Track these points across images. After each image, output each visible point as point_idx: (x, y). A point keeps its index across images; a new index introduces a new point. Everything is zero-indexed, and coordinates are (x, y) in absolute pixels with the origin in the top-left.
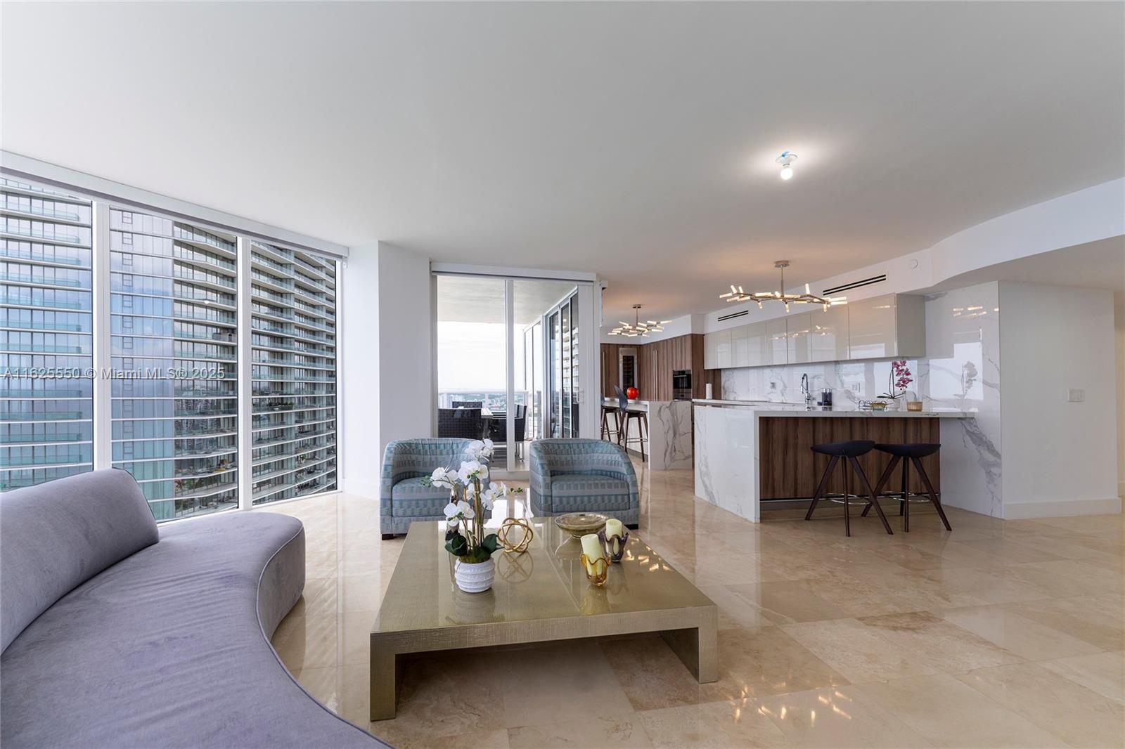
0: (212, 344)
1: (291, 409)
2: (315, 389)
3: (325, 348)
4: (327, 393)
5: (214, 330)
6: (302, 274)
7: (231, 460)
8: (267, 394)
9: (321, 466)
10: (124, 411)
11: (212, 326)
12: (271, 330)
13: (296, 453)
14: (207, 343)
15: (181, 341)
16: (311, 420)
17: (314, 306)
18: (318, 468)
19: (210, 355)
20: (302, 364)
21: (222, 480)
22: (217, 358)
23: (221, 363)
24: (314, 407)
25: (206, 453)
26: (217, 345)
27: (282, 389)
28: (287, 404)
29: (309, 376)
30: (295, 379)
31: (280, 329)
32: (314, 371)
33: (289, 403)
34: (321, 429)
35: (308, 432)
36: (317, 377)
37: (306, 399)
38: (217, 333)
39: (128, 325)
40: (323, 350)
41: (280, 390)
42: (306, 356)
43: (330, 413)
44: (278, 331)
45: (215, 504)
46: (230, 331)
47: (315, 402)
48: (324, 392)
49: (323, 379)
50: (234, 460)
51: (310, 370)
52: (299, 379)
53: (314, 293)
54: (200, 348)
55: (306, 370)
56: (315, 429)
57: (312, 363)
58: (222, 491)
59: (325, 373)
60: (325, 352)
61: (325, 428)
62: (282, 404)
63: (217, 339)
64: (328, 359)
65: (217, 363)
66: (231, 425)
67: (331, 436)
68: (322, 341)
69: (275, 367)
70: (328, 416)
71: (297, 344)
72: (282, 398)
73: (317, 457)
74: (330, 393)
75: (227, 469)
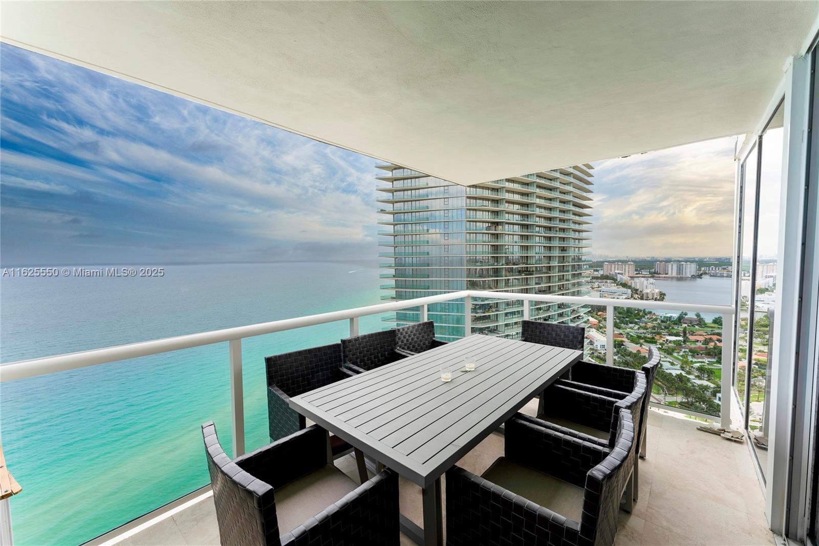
0: (486, 233)
1: (533, 275)
2: (550, 260)
3: (558, 229)
4: (559, 263)
5: (487, 224)
6: (542, 177)
7: (496, 306)
8: (517, 265)
9: (554, 317)
10: (445, 275)
11: (486, 222)
12: (521, 221)
13: (535, 306)
14: (483, 233)
15: (470, 233)
16: (547, 283)
17: (550, 200)
18: (551, 318)
19: (484, 240)
20: (541, 243)
21: (491, 318)
22: (488, 242)
23: (491, 245)
24: (549, 273)
25: (482, 301)
26: (488, 234)
27: (527, 261)
28: (530, 271)
29: (546, 252)
30: (536, 254)
31: (526, 219)
32: (550, 247)
33: (531, 270)
34: (554, 290)
35: (544, 291)
36: (552, 252)
37: (544, 268)
38: (488, 226)
39: (446, 226)
40: (556, 231)
41: (526, 262)
42: (544, 237)
43: (562, 277)
44: (525, 221)
45: (487, 332)
46: (496, 224)
47: (550, 270)
48: (556, 263)
49: (556, 253)
50: (497, 307)
51: (547, 246)
52: (539, 254)
53: (551, 190)
54: (480, 237)
55: (544, 247)
56: (550, 289)
57: (548, 242)
58: (491, 325)
59: (557, 249)
60: (558, 232)
61: (557, 289)
62: (527, 271)
63: (488, 230)
64: (560, 238)
65: (488, 245)
66: (496, 285)
68: (556, 224)
69: (522, 246)
70: (560, 280)
71: (537, 229)
72: (527, 267)
73: (550, 309)
74: (562, 263)
75: (493, 312)
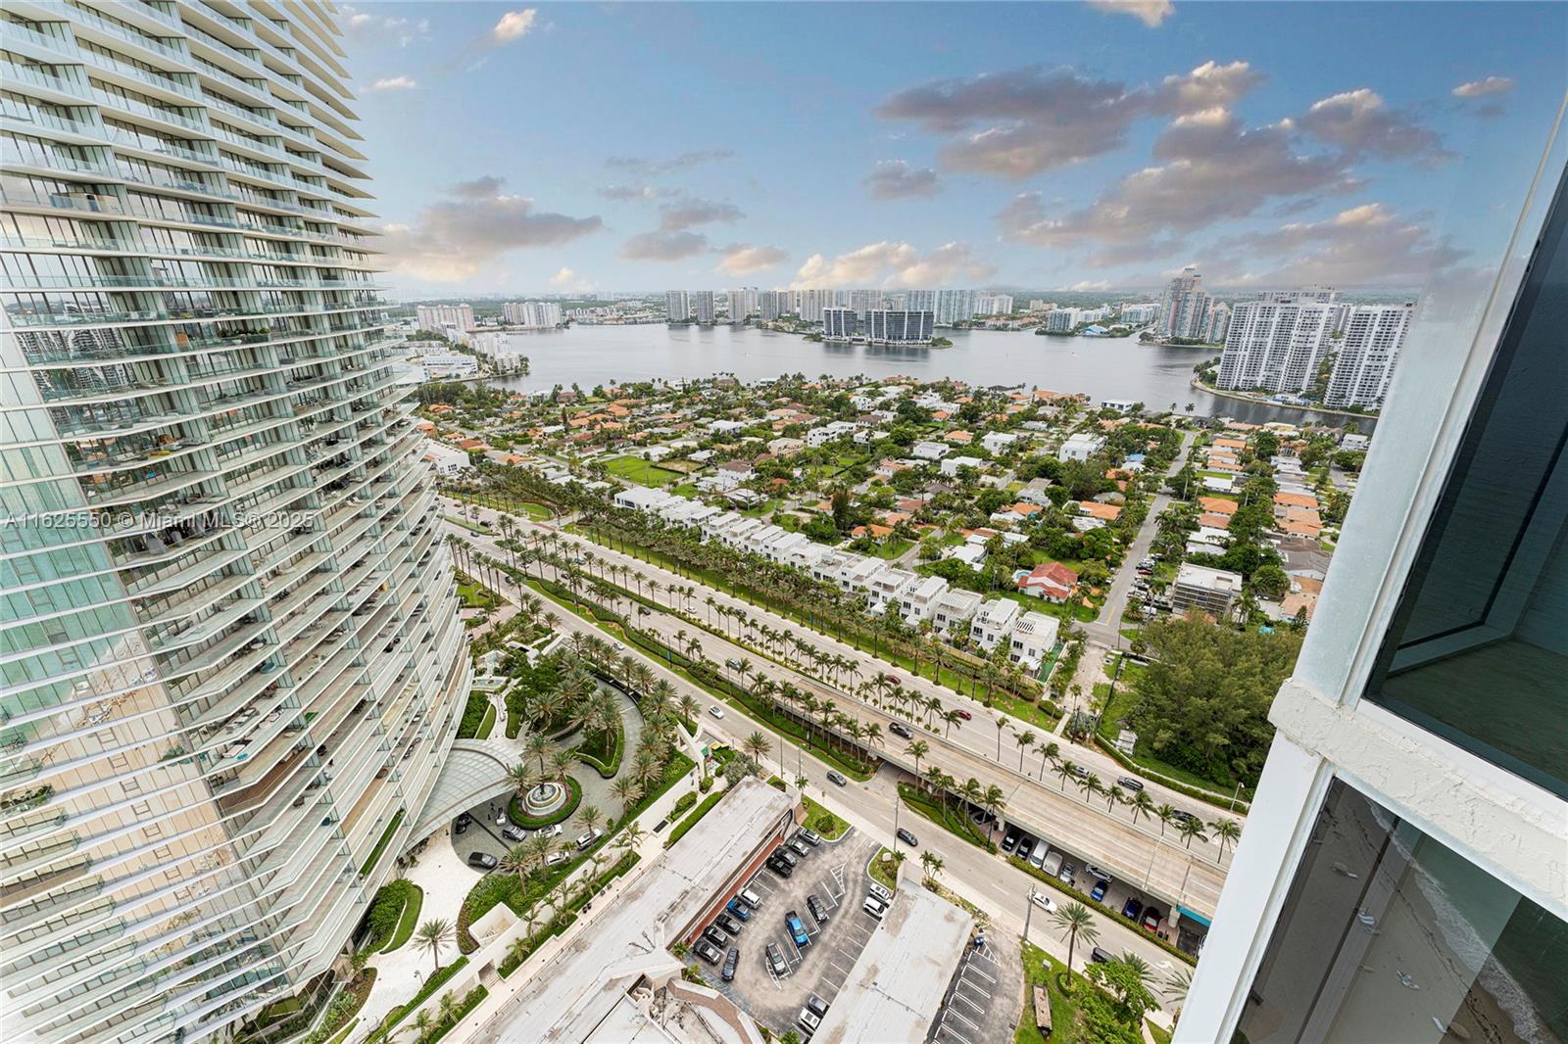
0: (56, 217)
1: (267, 340)
2: (302, 302)
3: (301, 224)
4: (326, 309)
5: (51, 185)
7: (177, 435)
8: (210, 315)
9: (347, 431)
11: (42, 178)
12: (180, 188)
13: (296, 415)
14: (45, 216)
16: (310, 357)
17: (258, 138)
18: (342, 435)
19: (60, 240)
20: (265, 257)
21: (174, 468)
22: (79, 248)
23: (94, 256)
24: (307, 334)
25: (121, 427)
26: (68, 219)
27: (238, 305)
28: (254, 331)
29: (286, 280)
30: (259, 284)
31: (197, 185)
32: (293, 268)
33: (258, 329)
34: (332, 372)
35: (310, 377)
36: (301, 281)
37: (291, 321)
38: (60, 194)
40: (299, 228)
41: (234, 307)
42: (269, 241)
43: (342, 343)
44: (195, 189)
45: (171, 507)
46: (89, 189)
47: (308, 327)
48: (320, 307)
49: (312, 283)
50: (183, 435)
51: (285, 267)
52: (266, 285)
53: (250, 109)
54: (32, 227)
55: (276, 267)
56: (321, 373)
57: (285, 255)
58: (182, 486)
59: (313, 273)
60: (304, 232)
61: (338, 369)
62: (246, 332)
63: (64, 208)
64: (313, 246)
65: (83, 256)
66: (156, 375)
67: (352, 383)
68: (293, 209)
69: (211, 263)
71: (243, 218)
72: (243, 321)
73: (336, 418)
74: (333, 308)
75: (173, 451)
